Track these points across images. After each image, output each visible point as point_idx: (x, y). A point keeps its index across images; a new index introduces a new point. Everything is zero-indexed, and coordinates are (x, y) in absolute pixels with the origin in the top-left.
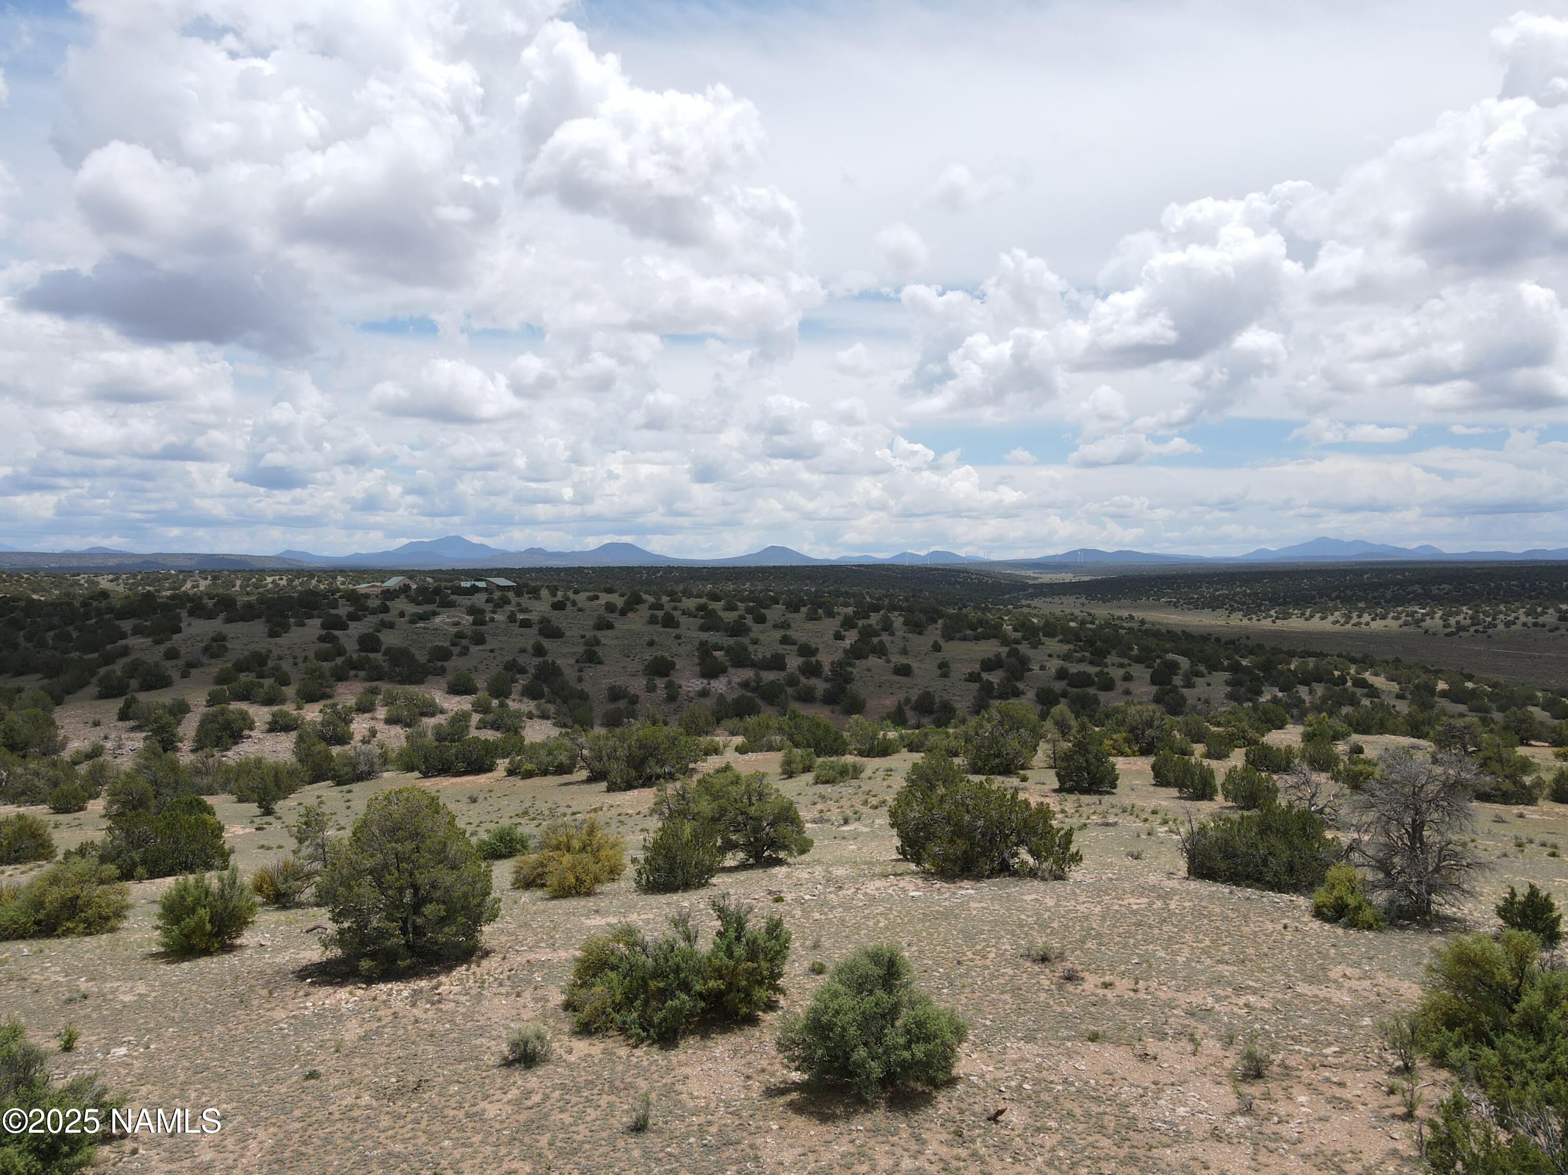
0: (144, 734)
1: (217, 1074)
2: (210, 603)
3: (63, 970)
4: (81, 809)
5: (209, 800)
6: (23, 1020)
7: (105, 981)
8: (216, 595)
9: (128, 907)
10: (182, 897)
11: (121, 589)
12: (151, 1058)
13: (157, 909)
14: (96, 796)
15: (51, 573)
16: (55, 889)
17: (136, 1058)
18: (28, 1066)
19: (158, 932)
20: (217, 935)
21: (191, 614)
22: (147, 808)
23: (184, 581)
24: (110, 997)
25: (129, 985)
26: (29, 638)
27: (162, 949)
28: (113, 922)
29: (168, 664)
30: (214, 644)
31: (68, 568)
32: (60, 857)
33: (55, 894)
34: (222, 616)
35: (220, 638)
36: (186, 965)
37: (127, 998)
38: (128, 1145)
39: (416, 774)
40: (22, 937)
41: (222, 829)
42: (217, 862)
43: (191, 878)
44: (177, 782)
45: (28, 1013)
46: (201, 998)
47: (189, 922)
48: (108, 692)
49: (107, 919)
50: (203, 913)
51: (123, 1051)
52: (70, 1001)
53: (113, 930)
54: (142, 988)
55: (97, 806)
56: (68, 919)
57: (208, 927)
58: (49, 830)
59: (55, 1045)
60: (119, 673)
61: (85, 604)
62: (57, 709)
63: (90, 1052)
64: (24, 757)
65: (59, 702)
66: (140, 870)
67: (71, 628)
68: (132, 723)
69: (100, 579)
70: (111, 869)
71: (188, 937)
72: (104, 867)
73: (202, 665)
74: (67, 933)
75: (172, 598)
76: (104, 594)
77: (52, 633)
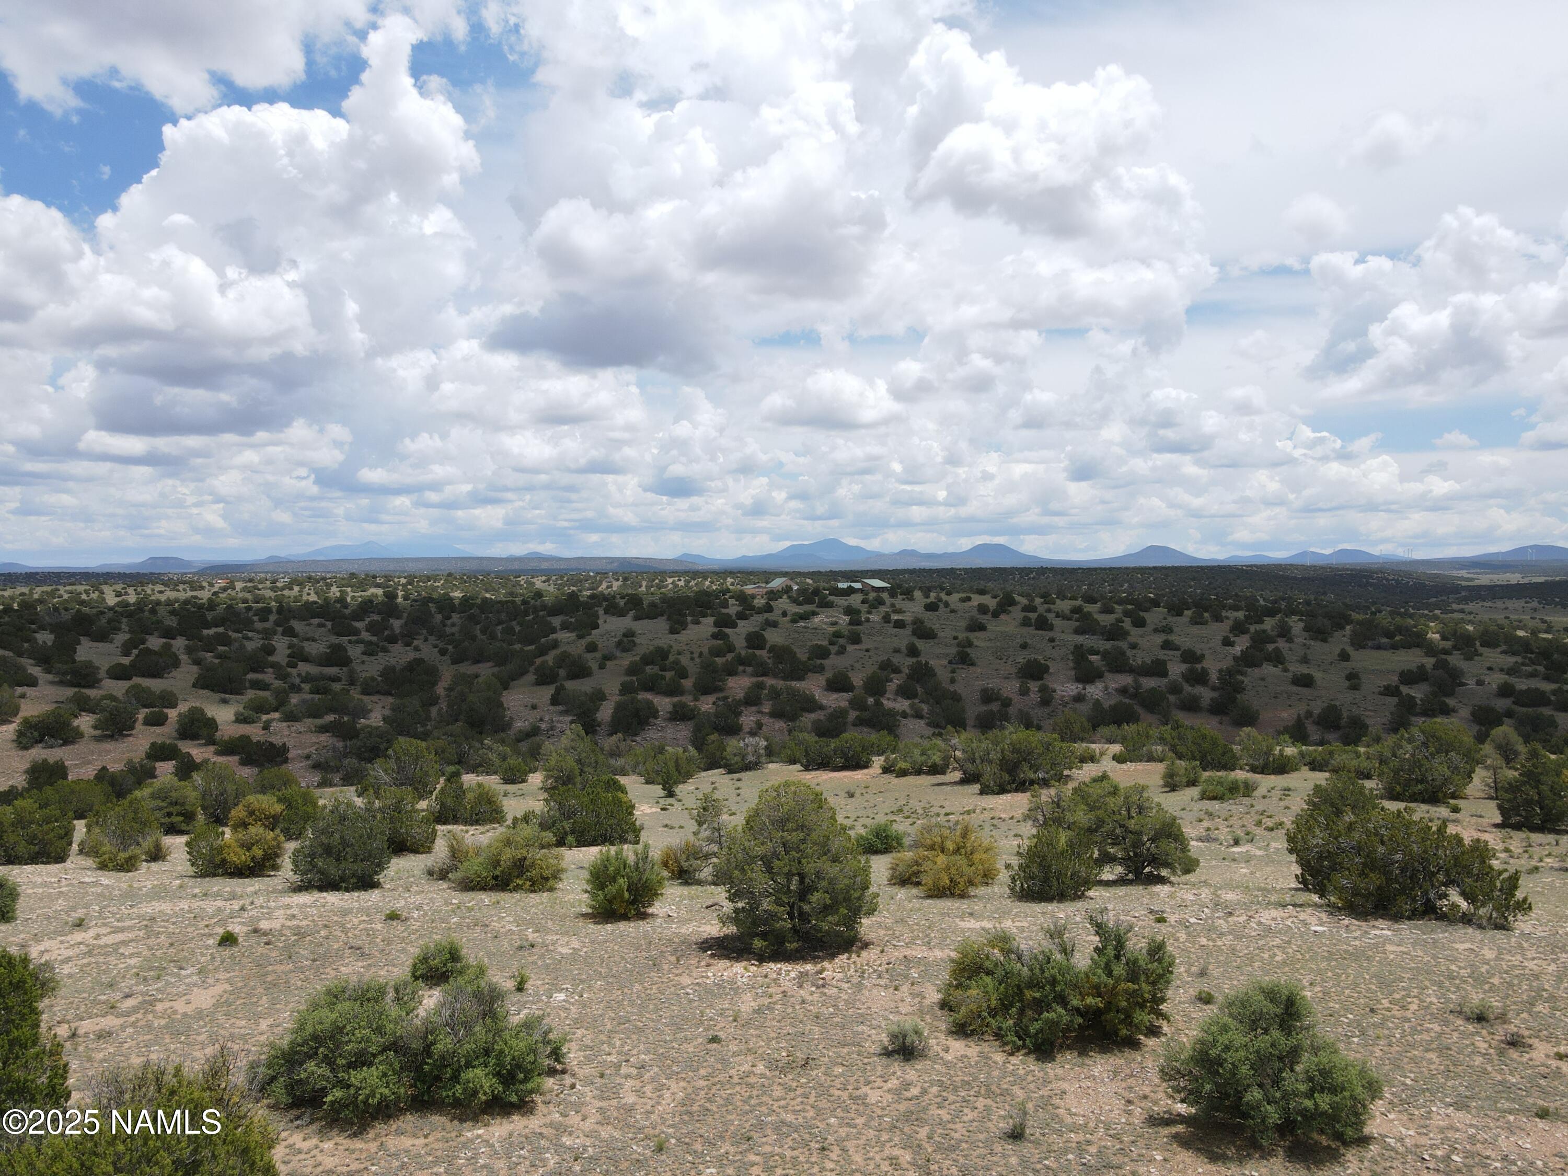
0: (570, 718)
1: (636, 1027)
2: (622, 603)
3: (515, 921)
4: (524, 781)
5: (623, 780)
6: (486, 960)
7: (547, 933)
8: (627, 595)
9: (562, 870)
10: (606, 867)
11: (551, 589)
12: (584, 1006)
13: (585, 875)
14: (534, 770)
15: (500, 575)
16: (508, 850)
17: (573, 1004)
18: (493, 1000)
19: (586, 895)
20: (633, 902)
21: (607, 612)
22: (574, 784)
23: (601, 582)
24: (551, 948)
25: (566, 939)
26: (483, 632)
27: (590, 911)
28: (551, 883)
29: (589, 656)
30: (625, 639)
31: (511, 571)
32: (509, 822)
33: (508, 855)
34: (632, 613)
35: (629, 634)
36: (609, 927)
37: (565, 951)
38: (568, 1080)
39: (798, 767)
40: (484, 889)
41: (633, 807)
42: (630, 837)
43: (613, 850)
44: (596, 762)
45: (490, 955)
46: (622, 958)
47: (612, 889)
48: (545, 678)
49: (547, 879)
50: (622, 882)
51: (561, 996)
52: (521, 948)
53: (551, 889)
54: (576, 944)
55: (536, 779)
56: (517, 877)
57: (626, 895)
58: (500, 798)
59: (510, 985)
60: (551, 663)
61: (524, 602)
62: (505, 693)
63: (537, 994)
64: (481, 733)
65: (506, 688)
66: (570, 839)
67: (514, 623)
68: (560, 708)
69: (535, 580)
70: (549, 836)
71: (610, 902)
72: (544, 834)
73: (616, 658)
74: (517, 888)
75: (592, 597)
76: (539, 594)
77: (500, 627)
